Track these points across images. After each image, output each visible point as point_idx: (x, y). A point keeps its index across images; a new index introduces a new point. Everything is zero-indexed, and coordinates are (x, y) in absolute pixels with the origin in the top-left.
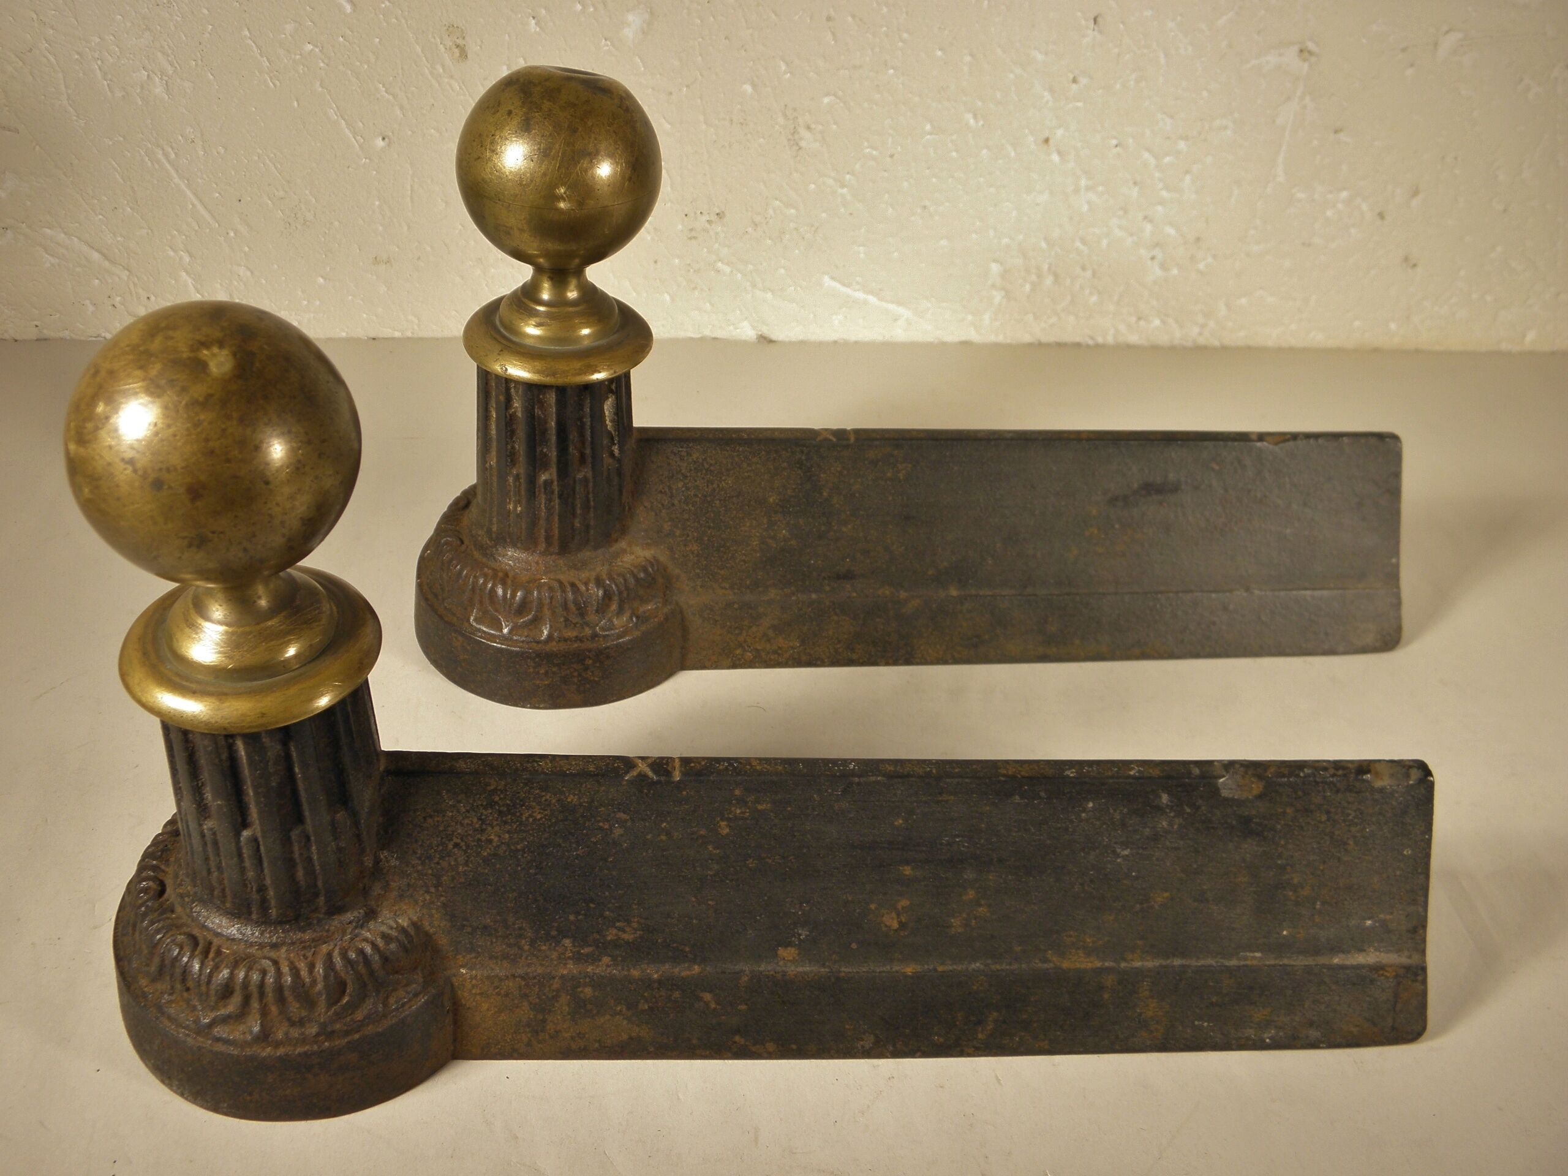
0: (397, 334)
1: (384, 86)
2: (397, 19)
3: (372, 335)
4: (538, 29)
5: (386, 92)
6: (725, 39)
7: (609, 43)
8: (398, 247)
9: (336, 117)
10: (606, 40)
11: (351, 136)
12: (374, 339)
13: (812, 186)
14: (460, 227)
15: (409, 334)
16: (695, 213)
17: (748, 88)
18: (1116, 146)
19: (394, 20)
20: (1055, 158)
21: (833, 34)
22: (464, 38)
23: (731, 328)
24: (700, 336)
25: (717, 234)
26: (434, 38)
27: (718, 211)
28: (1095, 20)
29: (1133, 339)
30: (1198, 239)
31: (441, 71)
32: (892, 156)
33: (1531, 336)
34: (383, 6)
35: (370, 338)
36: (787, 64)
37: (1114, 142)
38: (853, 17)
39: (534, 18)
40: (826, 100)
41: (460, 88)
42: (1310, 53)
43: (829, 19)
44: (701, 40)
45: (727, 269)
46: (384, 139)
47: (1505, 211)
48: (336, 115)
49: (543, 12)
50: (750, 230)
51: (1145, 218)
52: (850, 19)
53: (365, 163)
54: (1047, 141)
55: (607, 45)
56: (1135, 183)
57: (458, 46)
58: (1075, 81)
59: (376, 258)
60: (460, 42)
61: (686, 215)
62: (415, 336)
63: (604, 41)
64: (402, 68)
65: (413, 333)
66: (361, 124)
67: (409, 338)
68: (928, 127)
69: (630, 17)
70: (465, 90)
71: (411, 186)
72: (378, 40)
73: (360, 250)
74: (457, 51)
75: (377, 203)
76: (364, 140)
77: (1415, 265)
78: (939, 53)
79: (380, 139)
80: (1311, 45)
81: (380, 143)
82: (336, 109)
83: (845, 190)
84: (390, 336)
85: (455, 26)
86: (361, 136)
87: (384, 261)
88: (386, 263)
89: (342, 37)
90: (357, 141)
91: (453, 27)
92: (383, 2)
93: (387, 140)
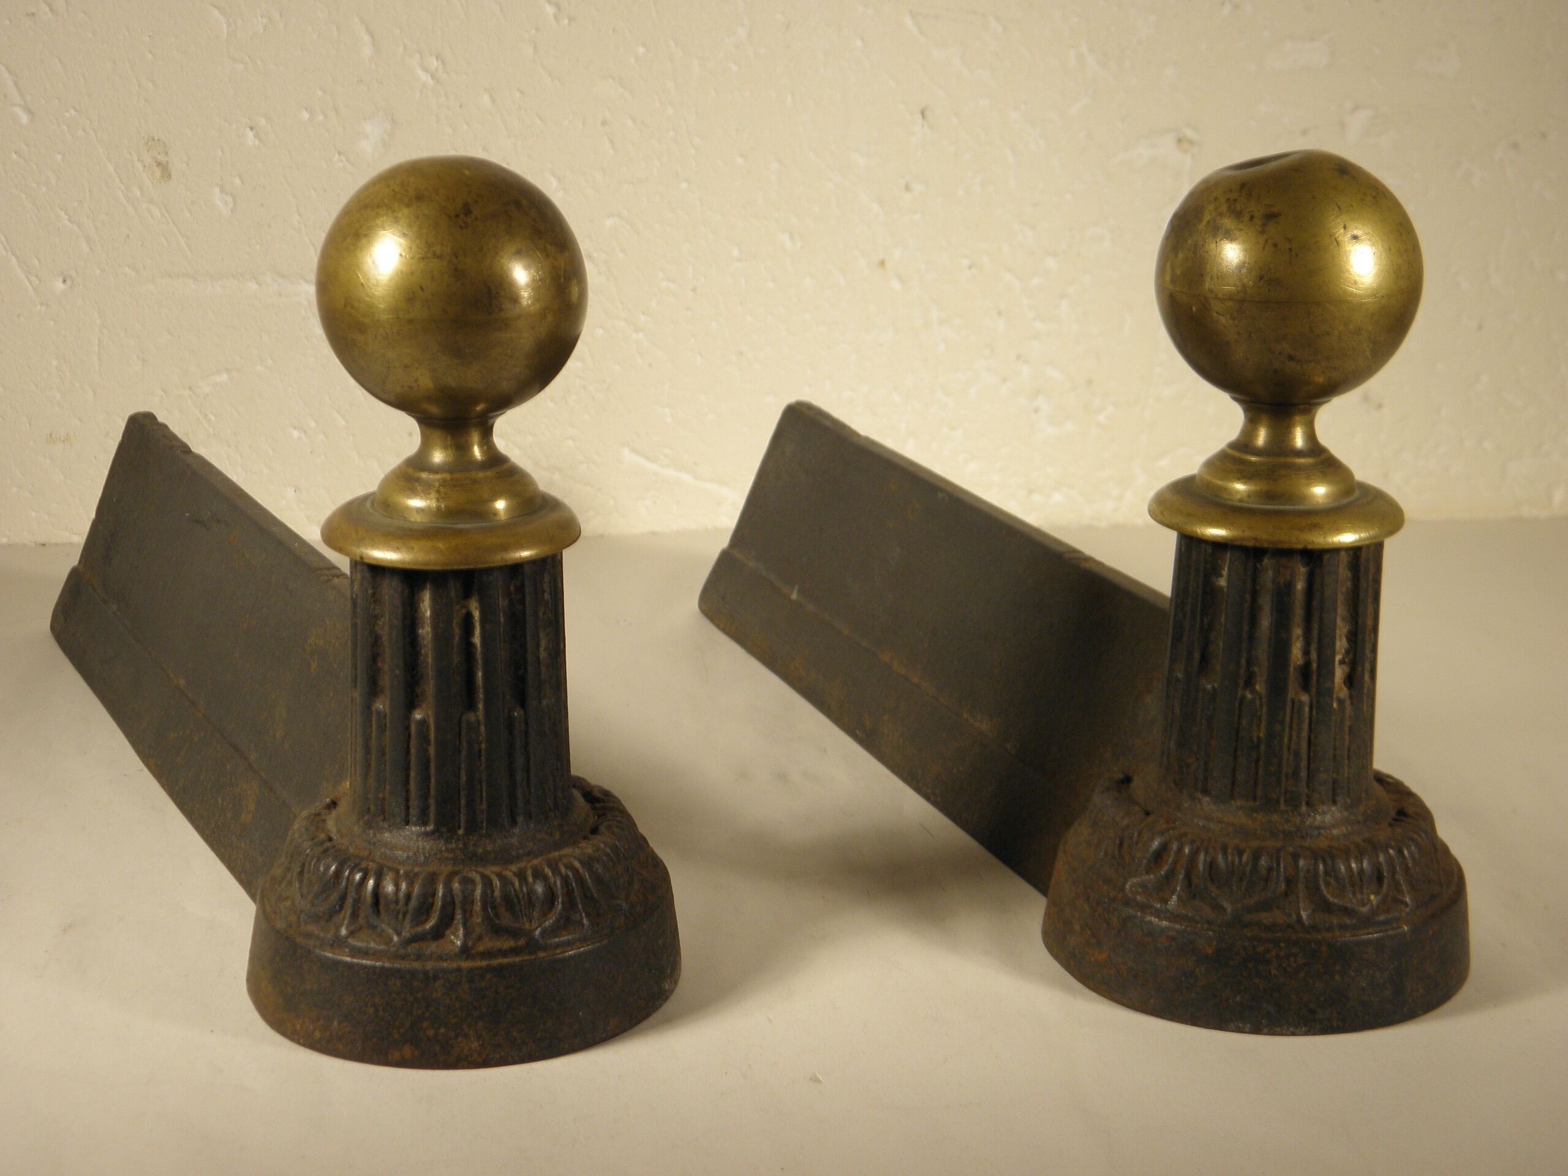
0: (76, 539)
1: (66, 212)
2: (84, 131)
3: (42, 540)
4: (257, 143)
5: (69, 220)
7: (343, 158)
8: (80, 420)
9: (4, 252)
10: (339, 154)
11: (23, 276)
12: (44, 545)
13: (600, 332)
14: (161, 393)
18: (970, 267)
19: (80, 133)
20: (896, 285)
21: (611, 141)
22: (166, 153)
26: (130, 154)
28: (923, 113)
30: (1090, 382)
31: (138, 193)
32: (694, 290)
33: (1558, 496)
34: (67, 115)
36: (559, 180)
37: (965, 262)
38: (634, 120)
39: (252, 129)
40: (609, 223)
41: (163, 215)
42: (1191, 143)
43: (604, 123)
46: (64, 281)
47: (1480, 327)
48: (5, 248)
49: (263, 122)
51: (1018, 357)
52: (630, 123)
53: (40, 311)
54: (882, 263)
55: (341, 161)
56: (1000, 313)
57: (159, 164)
58: (908, 188)
59: (51, 435)
60: (162, 158)
63: (337, 155)
64: (90, 191)
66: (36, 262)
68: (735, 252)
69: (368, 127)
70: (168, 217)
71: (99, 340)
72: (59, 157)
73: (30, 424)
74: (158, 172)
75: (55, 363)
76: (40, 281)
77: (1380, 406)
78: (740, 160)
79: (61, 280)
80: (1189, 133)
81: (59, 285)
82: (5, 242)
83: (641, 335)
84: (65, 540)
85: (156, 138)
86: (37, 277)
87: (62, 439)
88: (64, 441)
89: (16, 153)
90: (30, 282)
91: (153, 139)
92: (67, 111)
93: (69, 282)
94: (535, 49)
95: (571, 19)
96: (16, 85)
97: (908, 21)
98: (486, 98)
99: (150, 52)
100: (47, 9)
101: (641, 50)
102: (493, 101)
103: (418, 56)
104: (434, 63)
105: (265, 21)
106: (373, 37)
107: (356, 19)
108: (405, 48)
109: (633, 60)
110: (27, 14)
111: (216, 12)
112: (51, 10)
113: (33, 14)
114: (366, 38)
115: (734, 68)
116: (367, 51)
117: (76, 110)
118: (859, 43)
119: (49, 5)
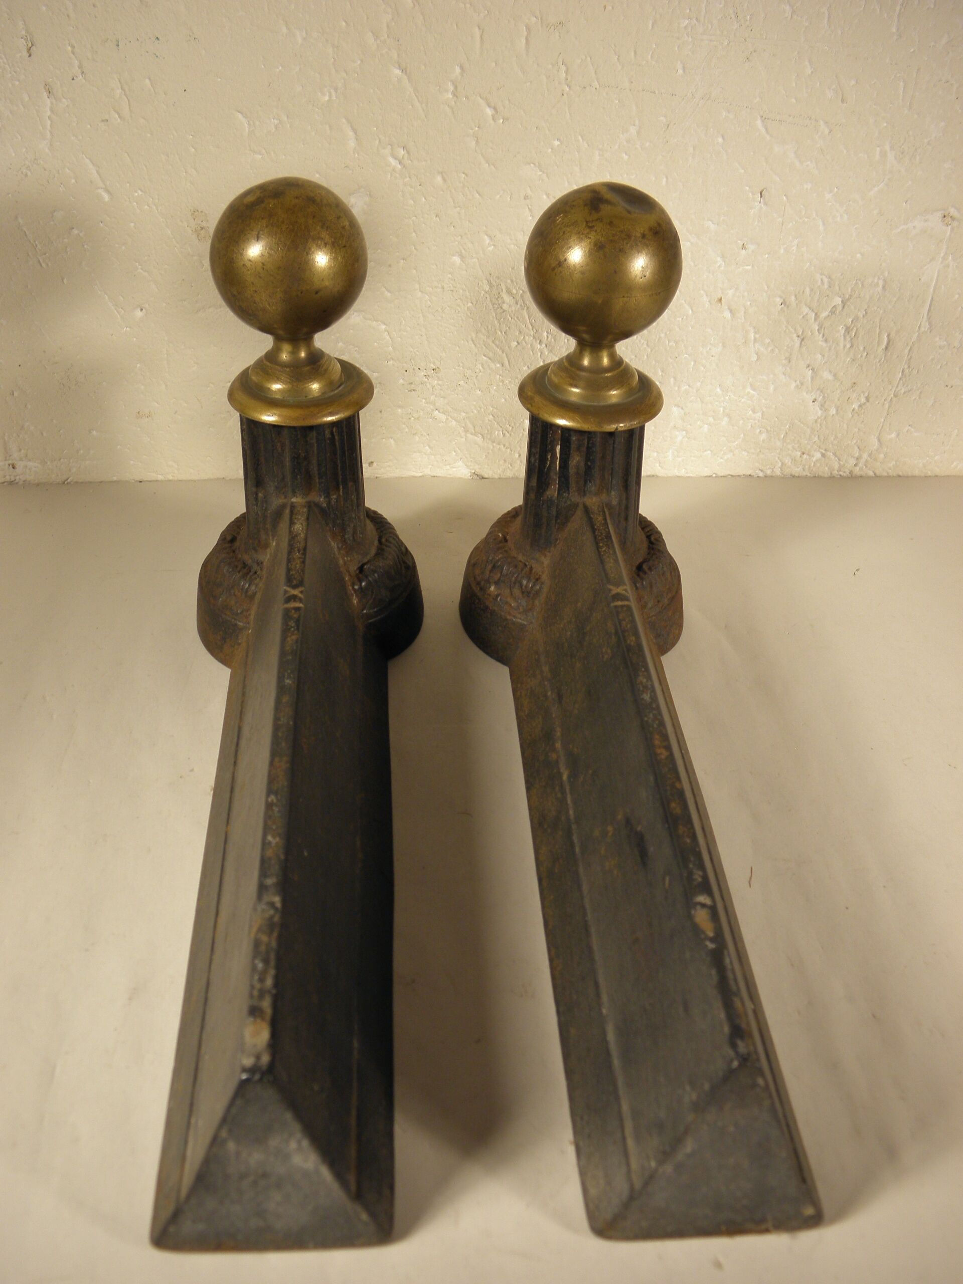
0: (160, 477)
1: (139, 264)
2: (148, 206)
3: (139, 479)
5: (142, 269)
6: (436, 217)
8: (158, 403)
11: (113, 308)
12: (141, 482)
15: (171, 478)
16: (414, 369)
17: (457, 259)
19: (146, 207)
20: (727, 315)
21: (530, 210)
22: (207, 221)
23: (448, 467)
24: (420, 474)
25: (433, 387)
26: (182, 222)
27: (434, 367)
28: (761, 194)
29: (797, 471)
31: (189, 250)
34: (136, 194)
35: (137, 481)
36: (490, 237)
37: (779, 300)
42: (952, 218)
43: (526, 198)
44: (414, 218)
45: (443, 417)
46: (141, 311)
48: (99, 290)
50: (462, 383)
51: (807, 365)
52: (545, 197)
53: (126, 331)
54: (720, 300)
56: (798, 336)
57: (203, 228)
58: (744, 247)
59: (139, 412)
60: (204, 224)
61: (406, 371)
62: (176, 479)
64: (155, 249)
65: (173, 476)
66: (121, 298)
67: (170, 481)
69: (352, 200)
71: (167, 350)
72: (132, 224)
73: (125, 406)
74: (202, 234)
75: (138, 366)
76: (124, 311)
79: (139, 310)
80: (953, 211)
81: (138, 313)
82: (99, 285)
84: (153, 479)
85: (200, 211)
86: (122, 308)
87: (146, 415)
88: (148, 417)
89: (102, 222)
90: (118, 312)
91: (198, 211)
92: (136, 192)
93: (144, 310)
94: (477, 142)
95: (505, 119)
96: (98, 172)
97: (759, 123)
98: (439, 179)
99: (193, 147)
100: (117, 116)
101: (557, 143)
102: (444, 180)
103: (389, 147)
104: (402, 152)
105: (276, 122)
106: (356, 133)
107: (344, 120)
108: (380, 141)
109: (550, 150)
110: (103, 121)
111: (240, 116)
112: (120, 117)
113: (107, 120)
114: (351, 134)
115: (626, 157)
116: (352, 144)
117: (141, 191)
118: (720, 140)
119: (119, 114)
